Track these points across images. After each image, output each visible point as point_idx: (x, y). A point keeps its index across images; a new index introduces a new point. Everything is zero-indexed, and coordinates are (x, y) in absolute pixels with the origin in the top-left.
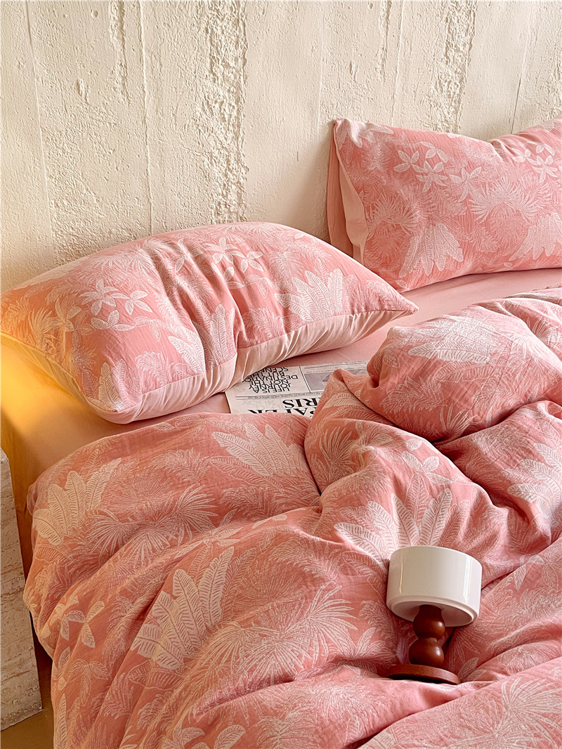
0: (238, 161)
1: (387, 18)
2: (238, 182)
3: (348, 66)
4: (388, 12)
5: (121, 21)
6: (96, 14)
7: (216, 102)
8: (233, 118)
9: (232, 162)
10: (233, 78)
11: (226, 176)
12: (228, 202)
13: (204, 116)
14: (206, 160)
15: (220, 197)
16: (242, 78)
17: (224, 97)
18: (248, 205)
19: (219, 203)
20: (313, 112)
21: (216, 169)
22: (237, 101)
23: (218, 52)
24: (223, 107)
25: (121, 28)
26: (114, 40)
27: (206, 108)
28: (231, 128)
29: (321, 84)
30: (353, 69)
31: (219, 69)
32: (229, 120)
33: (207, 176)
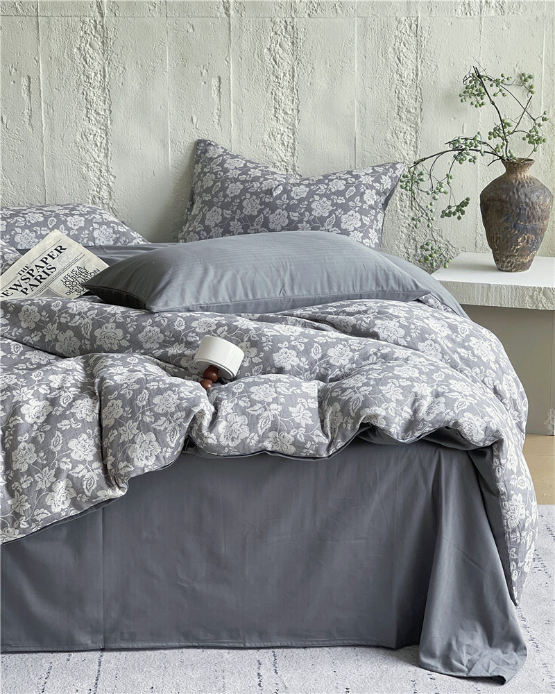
0: (108, 171)
1: (219, 91)
2: (108, 184)
3: (190, 119)
4: (219, 87)
5: (29, 87)
6: (14, 82)
7: (90, 134)
8: (104, 145)
9: (104, 171)
10: (102, 120)
11: (99, 179)
12: (101, 196)
13: (82, 142)
14: (84, 168)
15: (95, 192)
16: (109, 122)
17: (97, 132)
18: (117, 201)
19: (94, 196)
20: (165, 146)
21: (91, 175)
22: (106, 135)
23: (91, 106)
24: (96, 137)
25: (29, 90)
26: (25, 96)
27: (84, 137)
28: (103, 150)
29: (169, 128)
30: (195, 120)
31: (93, 116)
32: (101, 146)
33: (85, 178)
